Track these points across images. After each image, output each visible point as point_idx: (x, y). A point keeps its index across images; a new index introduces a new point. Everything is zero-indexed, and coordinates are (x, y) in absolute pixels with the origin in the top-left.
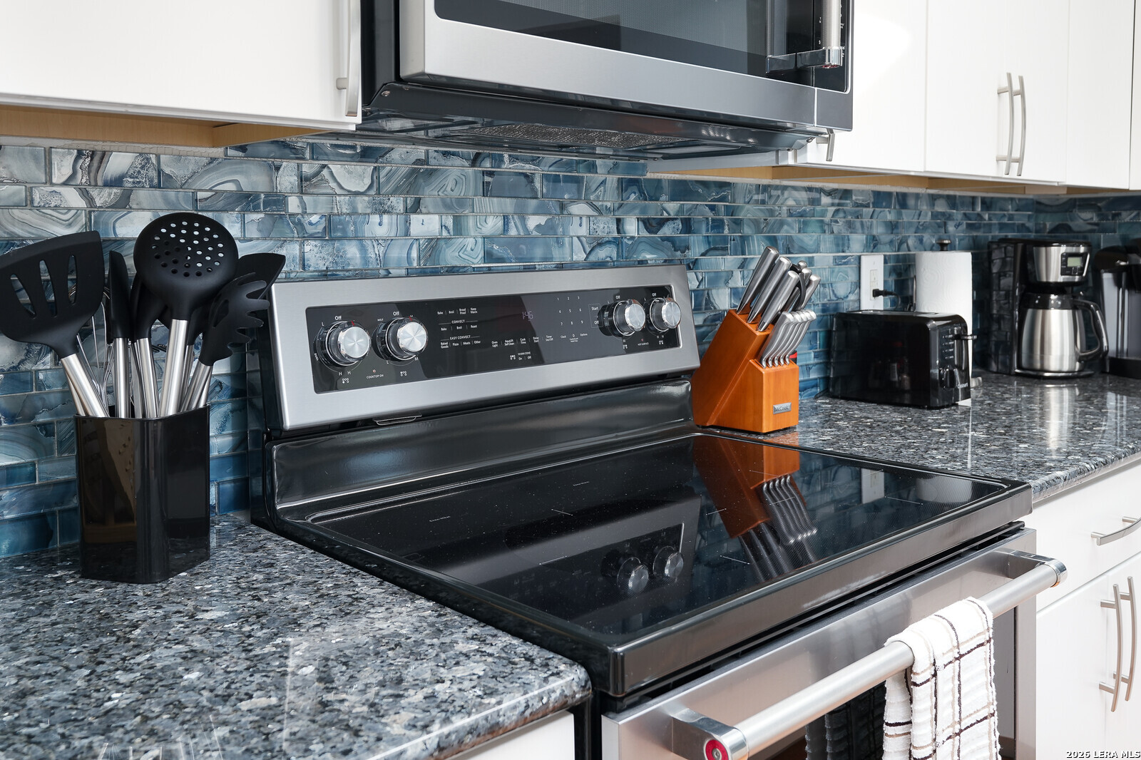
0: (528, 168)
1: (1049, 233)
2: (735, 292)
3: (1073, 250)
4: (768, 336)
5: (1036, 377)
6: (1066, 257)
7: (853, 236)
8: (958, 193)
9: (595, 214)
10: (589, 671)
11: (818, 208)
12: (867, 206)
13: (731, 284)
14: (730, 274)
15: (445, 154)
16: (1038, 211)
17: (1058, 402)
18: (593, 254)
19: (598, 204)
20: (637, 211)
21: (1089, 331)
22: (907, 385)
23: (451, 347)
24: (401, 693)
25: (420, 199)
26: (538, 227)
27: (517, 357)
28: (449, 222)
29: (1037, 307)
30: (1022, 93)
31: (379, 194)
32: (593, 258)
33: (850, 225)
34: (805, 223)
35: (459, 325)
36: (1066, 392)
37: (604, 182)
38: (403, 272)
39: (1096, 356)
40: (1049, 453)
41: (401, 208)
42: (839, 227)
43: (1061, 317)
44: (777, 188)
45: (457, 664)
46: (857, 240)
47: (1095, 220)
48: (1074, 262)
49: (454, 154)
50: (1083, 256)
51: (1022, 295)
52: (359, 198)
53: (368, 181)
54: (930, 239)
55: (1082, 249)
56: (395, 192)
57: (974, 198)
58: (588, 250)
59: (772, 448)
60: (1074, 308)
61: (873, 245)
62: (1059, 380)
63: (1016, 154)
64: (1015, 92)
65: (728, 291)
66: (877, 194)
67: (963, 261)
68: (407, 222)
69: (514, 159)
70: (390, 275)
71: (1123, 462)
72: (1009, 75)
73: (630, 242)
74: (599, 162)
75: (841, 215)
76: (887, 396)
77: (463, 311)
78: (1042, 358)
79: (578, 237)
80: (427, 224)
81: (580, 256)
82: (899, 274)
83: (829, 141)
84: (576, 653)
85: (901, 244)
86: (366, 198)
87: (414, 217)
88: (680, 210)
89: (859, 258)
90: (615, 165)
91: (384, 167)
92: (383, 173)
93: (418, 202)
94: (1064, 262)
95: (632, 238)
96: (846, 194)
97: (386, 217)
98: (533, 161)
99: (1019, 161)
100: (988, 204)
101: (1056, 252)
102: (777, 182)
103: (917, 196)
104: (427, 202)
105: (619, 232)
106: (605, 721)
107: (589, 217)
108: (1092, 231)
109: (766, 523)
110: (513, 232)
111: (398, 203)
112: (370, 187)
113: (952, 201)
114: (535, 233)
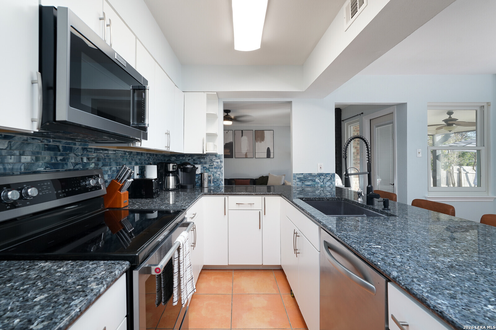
0: (58, 144)
1: (167, 161)
2: (109, 176)
3: (174, 164)
4: (123, 185)
5: (168, 190)
6: (173, 166)
7: (133, 162)
8: (151, 153)
9: (76, 156)
10: (129, 262)
11: (126, 155)
12: (135, 155)
13: (108, 173)
14: (107, 171)
15: (33, 139)
16: (164, 157)
17: (171, 194)
18: (75, 167)
19: (77, 154)
20: (86, 156)
21: (177, 180)
22: (144, 194)
23: (43, 194)
24: (86, 280)
25: (24, 151)
26: (61, 160)
27: (62, 195)
28: (34, 158)
29: (168, 176)
30: (169, 134)
31: (11, 150)
32: (75, 168)
33: (132, 159)
34: (123, 159)
35: (45, 188)
36: (173, 193)
37: (78, 148)
38: (19, 173)
39: (179, 185)
40: (170, 204)
41: (18, 154)
42: (130, 160)
43: (172, 178)
44: (118, 151)
45: (95, 270)
46: (133, 163)
47: (175, 159)
48: (174, 167)
49: (36, 139)
50: (176, 166)
51: (165, 174)
52: (3, 151)
53: (6, 146)
54: (147, 162)
55: (176, 164)
56: (16, 149)
57: (154, 154)
58: (74, 166)
59: (124, 211)
60: (174, 176)
61: (137, 164)
62: (172, 190)
63: (169, 146)
64: (168, 134)
65: (107, 175)
66: (137, 152)
67: (155, 167)
68: (20, 159)
69: (54, 141)
70: (14, 175)
71: (194, 203)
72: (167, 130)
73: (84, 164)
74: (77, 143)
75: (130, 157)
76: (141, 197)
77: (46, 184)
78: (169, 186)
79: (71, 163)
80: (27, 159)
81: (72, 168)
82: (141, 170)
83: (141, 142)
84: (124, 259)
85: (141, 163)
86: (6, 151)
87: (22, 157)
88: (97, 156)
89: (134, 166)
90: (81, 144)
91: (12, 142)
92: (12, 143)
93: (24, 152)
94: (173, 167)
95: (85, 162)
96: (131, 152)
97: (13, 157)
98: (59, 142)
99: (169, 147)
100: (156, 155)
101: (171, 165)
102: (118, 149)
103: (144, 153)
104: (27, 152)
105: (82, 161)
106: (134, 271)
107: (74, 157)
108: (175, 161)
109: (123, 229)
110: (53, 161)
111: (17, 153)
112: (7, 147)
113: (150, 154)
114: (60, 162)
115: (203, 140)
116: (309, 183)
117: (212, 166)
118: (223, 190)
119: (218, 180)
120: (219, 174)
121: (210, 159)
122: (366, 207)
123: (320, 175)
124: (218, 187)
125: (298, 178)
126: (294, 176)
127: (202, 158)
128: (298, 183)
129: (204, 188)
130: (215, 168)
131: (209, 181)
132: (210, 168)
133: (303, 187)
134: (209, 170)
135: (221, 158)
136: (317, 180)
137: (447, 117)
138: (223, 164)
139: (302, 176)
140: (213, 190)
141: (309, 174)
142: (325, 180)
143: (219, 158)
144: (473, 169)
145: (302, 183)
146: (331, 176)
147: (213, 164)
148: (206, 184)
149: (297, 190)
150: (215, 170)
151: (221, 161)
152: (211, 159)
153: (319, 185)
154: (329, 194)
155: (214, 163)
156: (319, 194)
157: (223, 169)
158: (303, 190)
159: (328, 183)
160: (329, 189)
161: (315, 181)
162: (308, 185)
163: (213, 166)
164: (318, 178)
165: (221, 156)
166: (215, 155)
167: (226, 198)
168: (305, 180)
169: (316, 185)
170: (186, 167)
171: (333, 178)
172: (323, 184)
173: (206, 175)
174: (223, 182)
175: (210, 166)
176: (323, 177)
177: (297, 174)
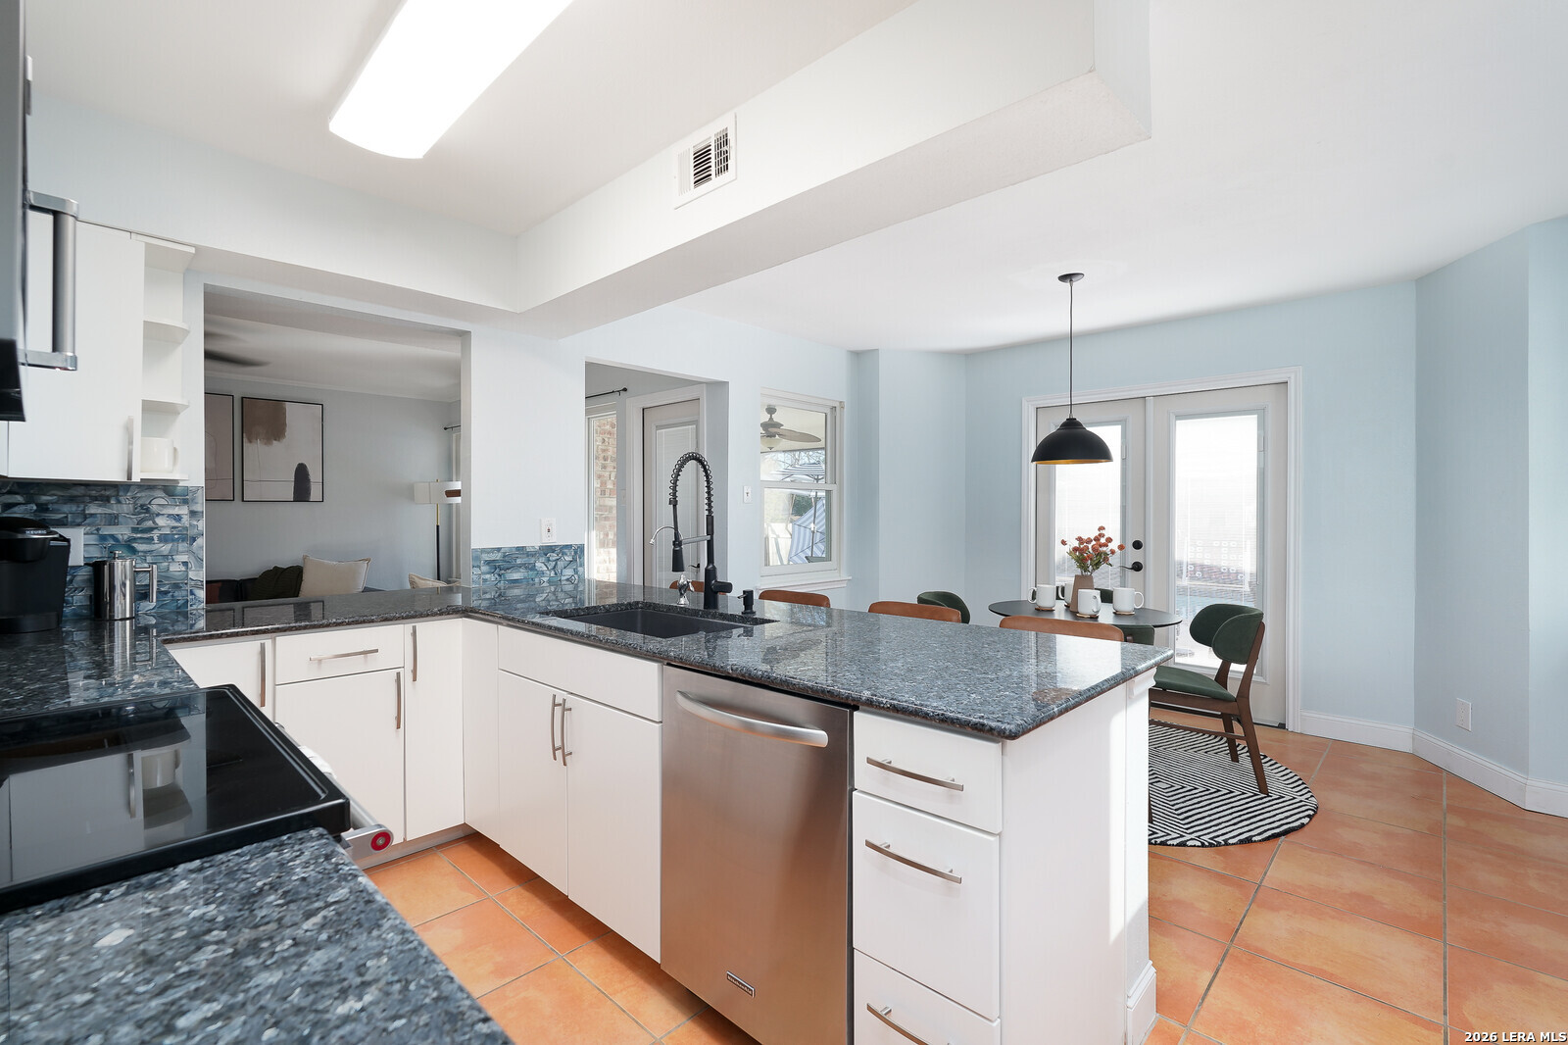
115: (128, 430)
116: (516, 576)
117: (151, 529)
118: (201, 624)
119: (176, 586)
120: (185, 564)
121: (140, 502)
122: (705, 614)
123: (548, 550)
124: (182, 611)
125: (488, 563)
126: (477, 558)
127: (95, 499)
128: (488, 576)
129: (112, 620)
130: (164, 539)
131: (141, 594)
132: (135, 539)
133: (500, 589)
134: (134, 551)
135: (193, 500)
136: (539, 565)
137: (766, 418)
138: (202, 525)
139: (498, 556)
140: (155, 626)
141: (518, 549)
142: (560, 564)
143: (185, 502)
144: (787, 529)
145: (500, 575)
146: (576, 553)
147: (154, 522)
148: (123, 605)
149: (483, 597)
150: (166, 548)
151: (193, 514)
152: (142, 506)
153: (545, 579)
154: (571, 600)
155: (160, 521)
156: (544, 604)
157: (201, 541)
158: (500, 595)
159: (568, 572)
160: (569, 587)
161: (533, 568)
162: (516, 581)
163: (155, 531)
164: (543, 559)
165: (195, 492)
166: (168, 488)
167: (268, 643)
168: (507, 565)
169: (537, 580)
170: (20, 536)
171: (580, 558)
172: (556, 574)
173: (122, 568)
174: (202, 594)
175: (134, 530)
176: (554, 556)
177: (483, 551)
